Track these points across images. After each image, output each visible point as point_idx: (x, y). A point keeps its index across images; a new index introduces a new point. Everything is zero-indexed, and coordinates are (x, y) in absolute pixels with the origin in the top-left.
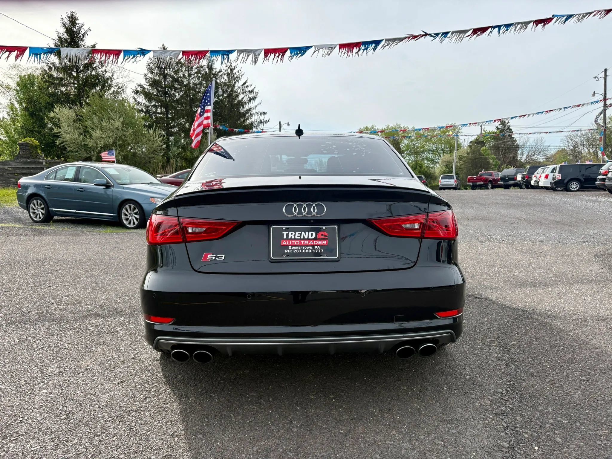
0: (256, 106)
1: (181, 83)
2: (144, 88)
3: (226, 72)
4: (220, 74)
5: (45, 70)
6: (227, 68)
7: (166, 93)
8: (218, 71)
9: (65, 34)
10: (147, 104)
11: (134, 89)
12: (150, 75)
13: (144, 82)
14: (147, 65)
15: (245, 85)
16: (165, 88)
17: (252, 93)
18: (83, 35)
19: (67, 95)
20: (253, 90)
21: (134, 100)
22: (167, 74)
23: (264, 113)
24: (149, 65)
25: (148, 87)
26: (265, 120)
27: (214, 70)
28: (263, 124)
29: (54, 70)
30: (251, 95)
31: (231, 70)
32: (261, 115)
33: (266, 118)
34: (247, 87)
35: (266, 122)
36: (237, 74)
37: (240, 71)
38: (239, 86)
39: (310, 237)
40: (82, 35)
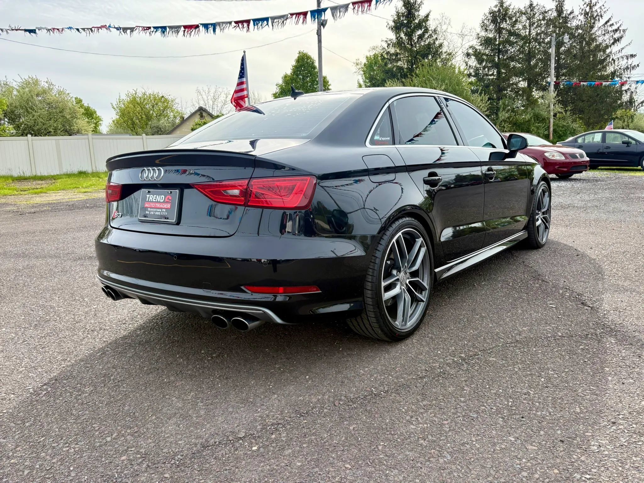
0: (622, 49)
1: (518, 35)
2: (476, 50)
3: (583, 12)
4: (571, 16)
5: (384, 48)
6: (585, 6)
7: (500, 51)
8: (569, 12)
9: (403, 8)
10: (478, 66)
11: (466, 52)
12: (483, 34)
13: (476, 43)
14: (481, 22)
15: (609, 24)
16: (499, 45)
17: (618, 32)
18: (420, 5)
19: (400, 69)
20: (618, 28)
21: (465, 65)
22: (503, 28)
23: (632, 56)
24: (483, 22)
25: (480, 47)
26: (633, 65)
27: (565, 12)
28: (629, 71)
29: (392, 46)
30: (617, 35)
31: (591, 8)
32: (627, 59)
33: (634, 61)
34: (611, 25)
35: (633, 68)
36: (599, 11)
37: (603, 7)
38: (599, 26)
39: (161, 201)
40: (418, 5)
